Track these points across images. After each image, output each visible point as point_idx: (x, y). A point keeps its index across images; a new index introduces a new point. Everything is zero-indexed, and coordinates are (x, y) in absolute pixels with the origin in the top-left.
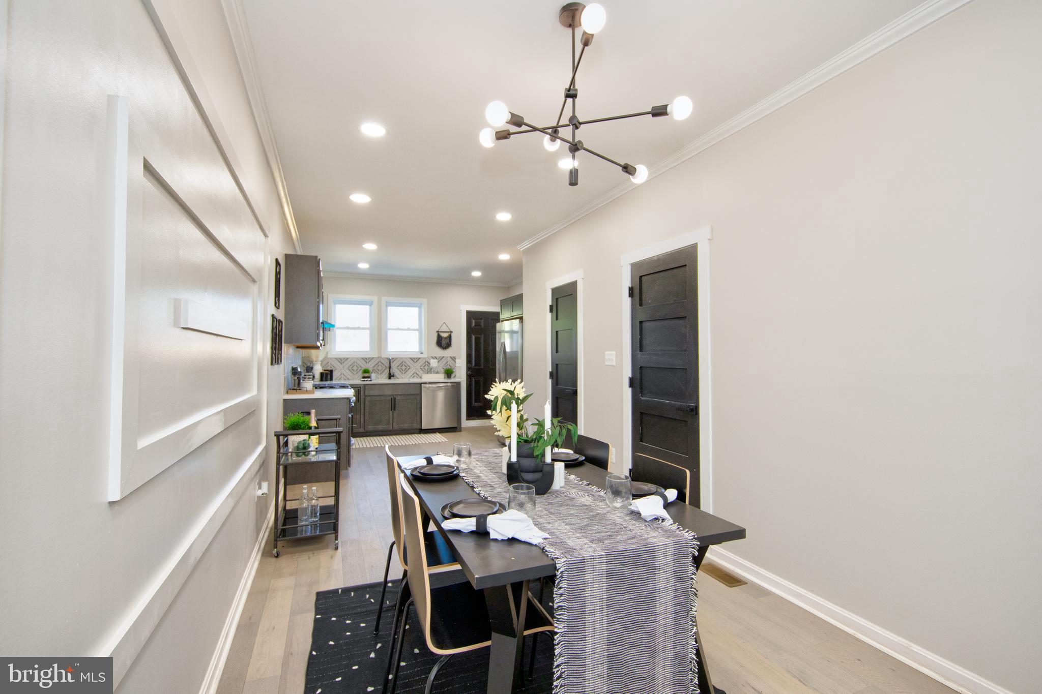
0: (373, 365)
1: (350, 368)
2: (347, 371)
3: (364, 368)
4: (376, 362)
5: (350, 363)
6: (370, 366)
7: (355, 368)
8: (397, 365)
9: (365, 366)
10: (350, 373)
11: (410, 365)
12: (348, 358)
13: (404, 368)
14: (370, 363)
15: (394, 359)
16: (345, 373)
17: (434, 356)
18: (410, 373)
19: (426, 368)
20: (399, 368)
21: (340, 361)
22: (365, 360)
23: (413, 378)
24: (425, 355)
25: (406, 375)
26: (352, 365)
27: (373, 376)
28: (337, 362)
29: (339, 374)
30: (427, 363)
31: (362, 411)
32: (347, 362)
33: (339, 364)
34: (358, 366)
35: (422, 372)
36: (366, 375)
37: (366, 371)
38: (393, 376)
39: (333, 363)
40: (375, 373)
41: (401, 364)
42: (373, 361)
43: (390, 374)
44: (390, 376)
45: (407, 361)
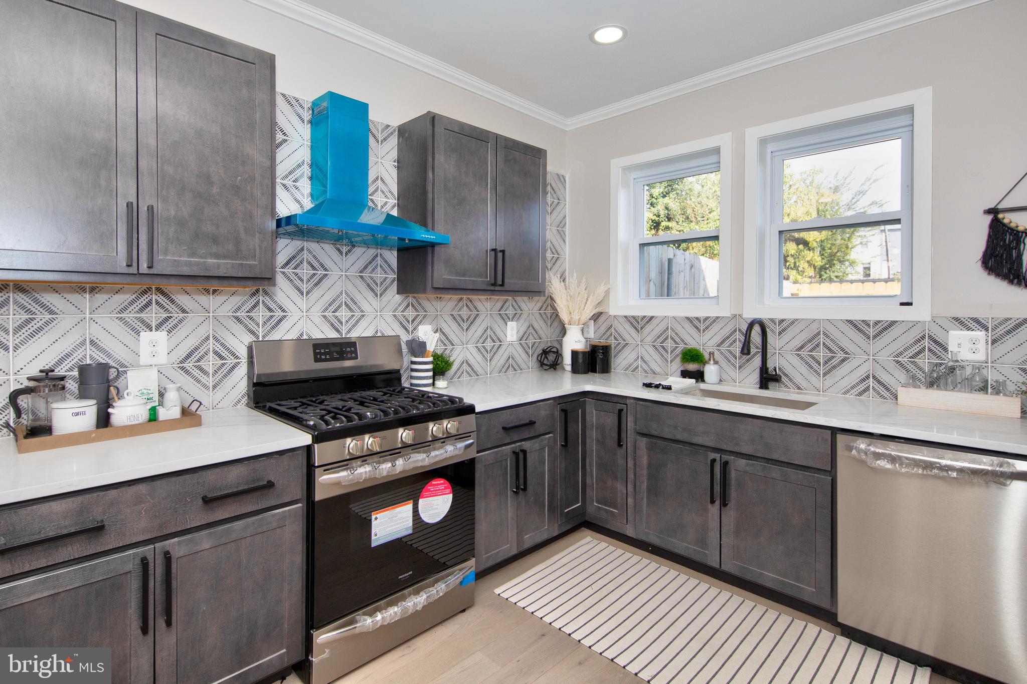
0: (718, 339)
1: (657, 344)
2: (651, 350)
3: (692, 344)
4: (726, 331)
5: (657, 331)
6: (704, 343)
7: (669, 344)
8: (797, 342)
9: (694, 340)
10: (657, 357)
11: (850, 347)
12: (652, 317)
13: (821, 354)
14: (709, 334)
15: (785, 325)
16: (647, 358)
17: (962, 314)
18: (848, 374)
19: (925, 362)
20: (804, 353)
21: (635, 323)
22: (696, 323)
23: (860, 394)
24: (921, 313)
25: (829, 380)
26: (663, 337)
27: (711, 371)
28: (628, 326)
29: (633, 356)
30: (926, 343)
31: (631, 476)
32: (648, 328)
33: (633, 332)
34: (678, 340)
35: (902, 377)
36: (692, 367)
37: (691, 356)
38: (776, 379)
39: (620, 329)
40: (716, 363)
41: (812, 342)
42: (715, 328)
43: (764, 369)
44: (767, 378)
45: (835, 333)
